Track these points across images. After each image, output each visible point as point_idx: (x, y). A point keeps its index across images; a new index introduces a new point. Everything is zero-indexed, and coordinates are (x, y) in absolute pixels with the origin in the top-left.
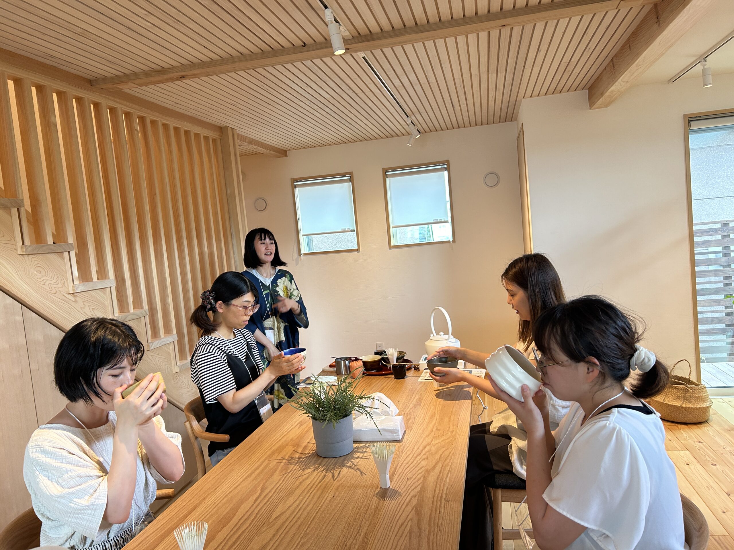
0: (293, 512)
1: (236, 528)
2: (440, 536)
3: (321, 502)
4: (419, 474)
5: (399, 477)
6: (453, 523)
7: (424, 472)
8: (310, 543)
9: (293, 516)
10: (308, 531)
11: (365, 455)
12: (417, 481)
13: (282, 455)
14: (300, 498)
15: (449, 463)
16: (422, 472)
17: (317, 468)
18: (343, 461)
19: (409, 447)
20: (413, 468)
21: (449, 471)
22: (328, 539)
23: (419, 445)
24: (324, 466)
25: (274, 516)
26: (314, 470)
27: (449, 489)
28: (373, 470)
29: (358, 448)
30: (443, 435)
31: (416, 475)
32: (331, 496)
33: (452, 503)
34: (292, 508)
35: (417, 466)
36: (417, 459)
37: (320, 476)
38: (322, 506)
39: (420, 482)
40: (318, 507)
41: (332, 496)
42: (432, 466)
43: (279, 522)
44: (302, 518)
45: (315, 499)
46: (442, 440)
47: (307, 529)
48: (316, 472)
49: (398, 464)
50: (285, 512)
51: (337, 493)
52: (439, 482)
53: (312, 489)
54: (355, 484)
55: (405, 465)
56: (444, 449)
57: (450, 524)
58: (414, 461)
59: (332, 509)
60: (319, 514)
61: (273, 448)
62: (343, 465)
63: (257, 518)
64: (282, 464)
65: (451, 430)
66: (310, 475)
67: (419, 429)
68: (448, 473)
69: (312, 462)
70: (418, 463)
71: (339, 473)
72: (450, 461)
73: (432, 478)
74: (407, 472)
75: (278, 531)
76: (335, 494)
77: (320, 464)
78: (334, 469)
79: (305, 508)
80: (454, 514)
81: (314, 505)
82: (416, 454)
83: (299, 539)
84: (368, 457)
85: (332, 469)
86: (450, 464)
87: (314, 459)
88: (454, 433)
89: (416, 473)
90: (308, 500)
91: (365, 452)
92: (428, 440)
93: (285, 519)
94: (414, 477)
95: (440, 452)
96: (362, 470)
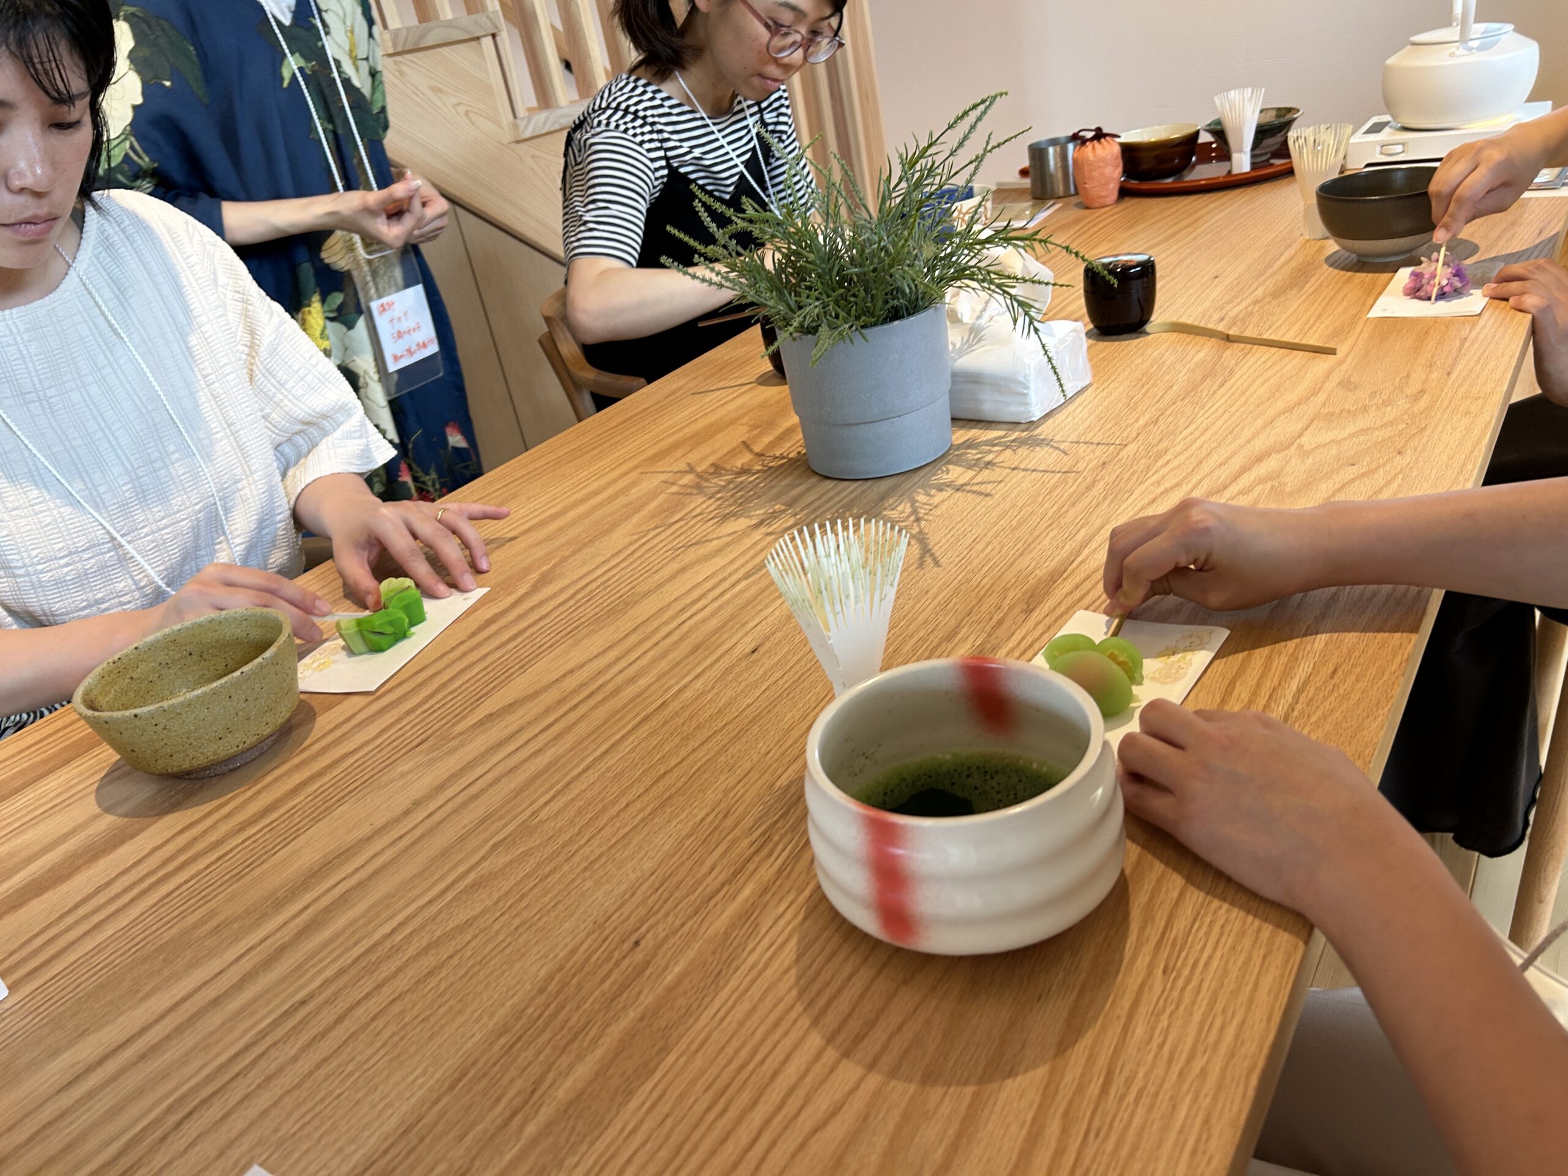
9: (558, 715)
11: (979, 479)
13: (696, 455)
17: (774, 516)
18: (883, 498)
19: (1186, 454)
23: (1234, 446)
24: (801, 510)
26: (758, 525)
28: (979, 547)
29: (968, 447)
30: (1365, 409)
41: (751, 647)
46: (1351, 429)
50: (536, 694)
56: (1350, 472)
59: (710, 713)
62: (873, 513)
65: (1413, 388)
66: (728, 545)
67: (1258, 383)
69: (772, 492)
75: (438, 790)
76: (766, 640)
81: (659, 678)
84: (988, 488)
87: (785, 481)
88: (1424, 402)
91: (989, 463)
92: (1286, 428)
95: (1323, 486)
96: (933, 540)
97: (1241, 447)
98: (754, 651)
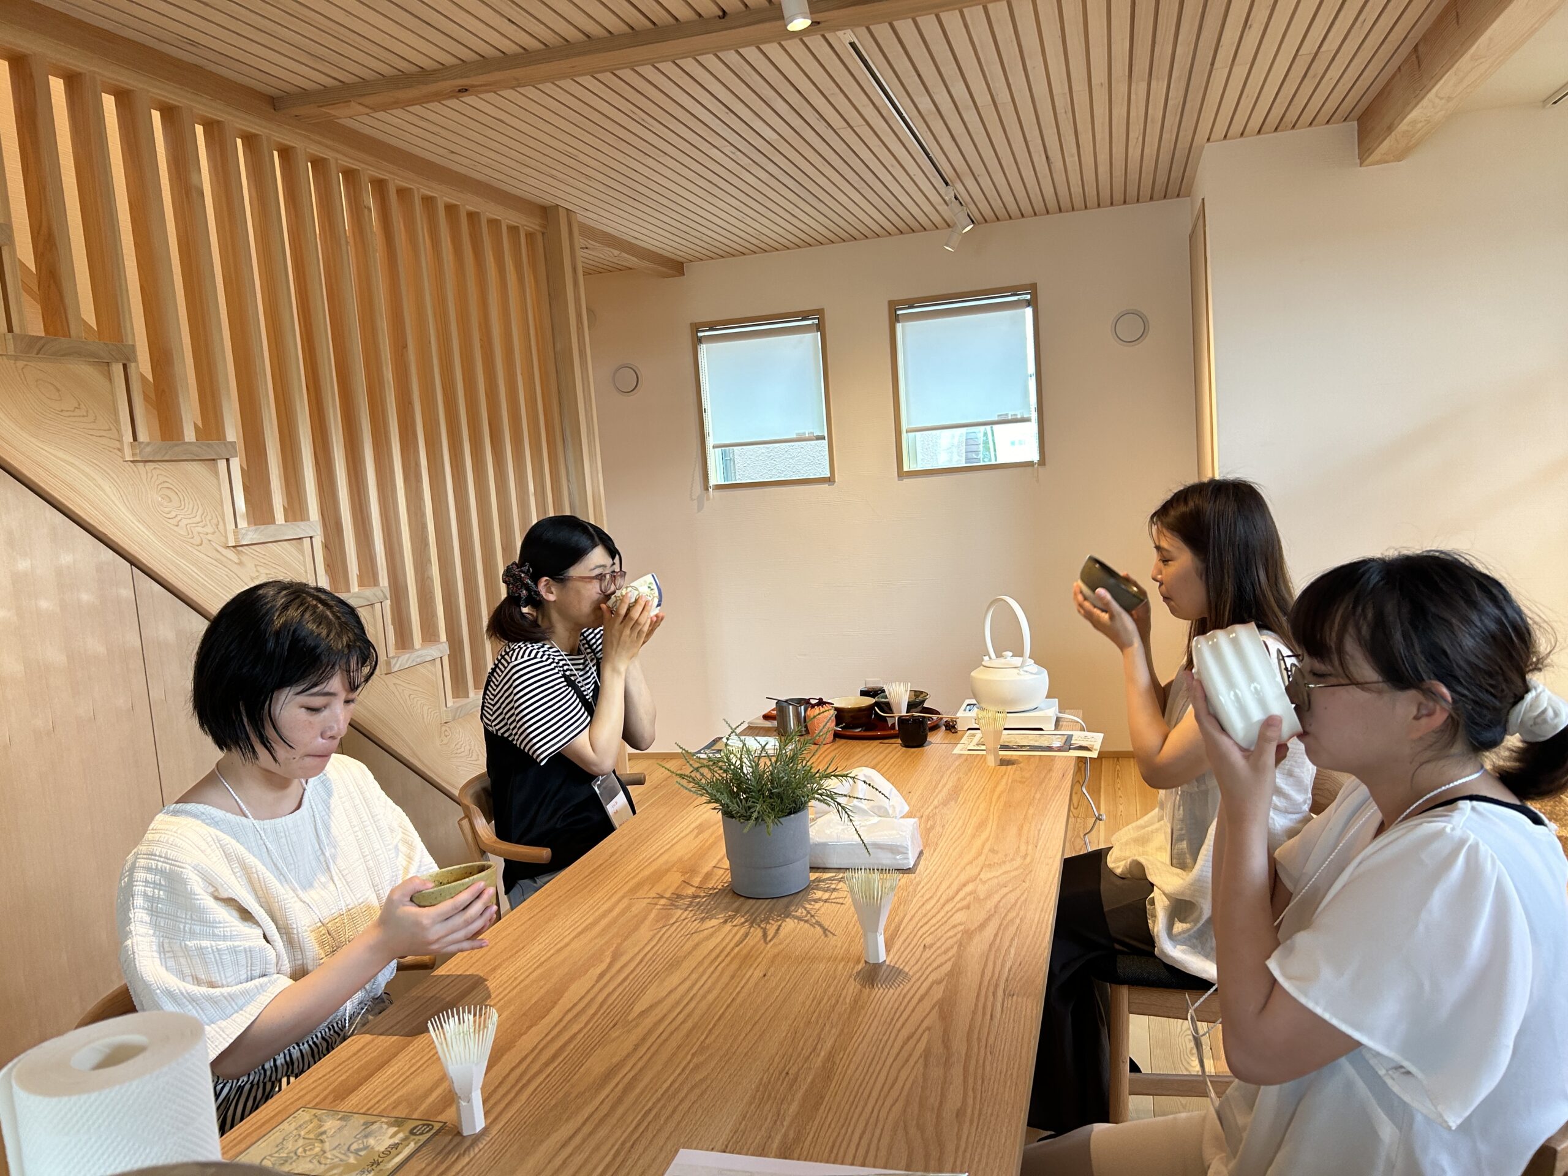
0: (678, 1003)
1: (557, 1029)
2: (992, 1064)
3: (736, 987)
4: (951, 937)
5: (906, 943)
6: (1020, 1040)
7: (959, 936)
8: (713, 1064)
9: (678, 1010)
10: (707, 1042)
11: (833, 896)
12: (945, 952)
13: (658, 889)
14: (694, 976)
15: (1015, 918)
16: (955, 935)
17: (732, 918)
18: (787, 907)
19: (930, 883)
20: (937, 926)
21: (1015, 934)
22: (750, 1060)
23: (951, 879)
24: (746, 914)
25: (638, 1009)
26: (725, 922)
27: (1013, 971)
28: (851, 926)
29: (819, 881)
30: (1004, 862)
31: (943, 940)
32: (758, 974)
33: (1020, 1000)
34: (676, 996)
35: (945, 922)
36: (946, 908)
37: (736, 934)
38: (739, 993)
39: (950, 954)
40: (730, 995)
41: (761, 975)
42: (979, 924)
43: (648, 1022)
44: (696, 1016)
45: (725, 979)
46: (1001, 871)
47: (706, 1038)
48: (728, 926)
49: (905, 916)
50: (660, 1002)
51: (772, 969)
52: (992, 957)
53: (720, 959)
54: (811, 953)
55: (920, 920)
56: (1005, 890)
57: (1015, 1043)
58: (939, 912)
59: (759, 1001)
60: (731, 1010)
61: (640, 876)
62: (786, 914)
63: (602, 1011)
64: (658, 907)
65: (1022, 853)
66: (715, 932)
67: (951, 850)
68: (1013, 939)
69: (722, 906)
70: (949, 915)
71: (778, 929)
72: (1018, 915)
73: (978, 946)
74: (924, 934)
75: (644, 1039)
76: (767, 971)
77: (737, 911)
78: (766, 920)
79: (704, 997)
80: (1022, 1022)
81: (723, 990)
82: (944, 898)
83: (689, 1057)
84: (841, 901)
85: (762, 921)
86: (1018, 921)
87: (726, 900)
88: (1028, 860)
89: (942, 936)
90: (710, 982)
91: (834, 889)
92: (972, 871)
93: (660, 1016)
94: (938, 944)
95: (996, 896)
96: (826, 925)
97: (954, 880)
98: (765, 975)
